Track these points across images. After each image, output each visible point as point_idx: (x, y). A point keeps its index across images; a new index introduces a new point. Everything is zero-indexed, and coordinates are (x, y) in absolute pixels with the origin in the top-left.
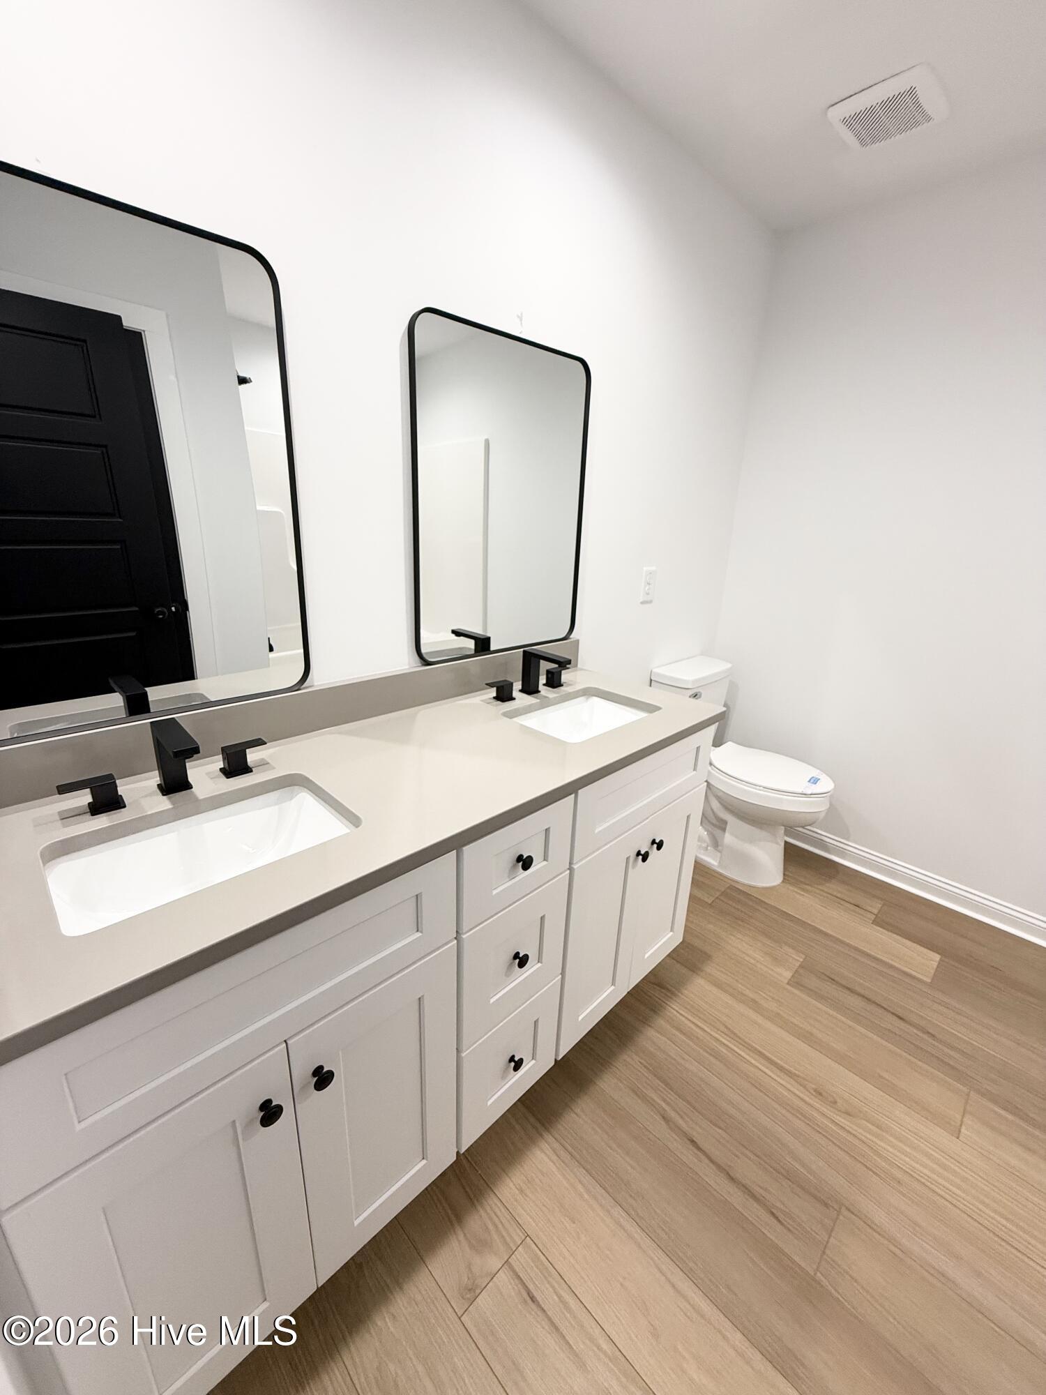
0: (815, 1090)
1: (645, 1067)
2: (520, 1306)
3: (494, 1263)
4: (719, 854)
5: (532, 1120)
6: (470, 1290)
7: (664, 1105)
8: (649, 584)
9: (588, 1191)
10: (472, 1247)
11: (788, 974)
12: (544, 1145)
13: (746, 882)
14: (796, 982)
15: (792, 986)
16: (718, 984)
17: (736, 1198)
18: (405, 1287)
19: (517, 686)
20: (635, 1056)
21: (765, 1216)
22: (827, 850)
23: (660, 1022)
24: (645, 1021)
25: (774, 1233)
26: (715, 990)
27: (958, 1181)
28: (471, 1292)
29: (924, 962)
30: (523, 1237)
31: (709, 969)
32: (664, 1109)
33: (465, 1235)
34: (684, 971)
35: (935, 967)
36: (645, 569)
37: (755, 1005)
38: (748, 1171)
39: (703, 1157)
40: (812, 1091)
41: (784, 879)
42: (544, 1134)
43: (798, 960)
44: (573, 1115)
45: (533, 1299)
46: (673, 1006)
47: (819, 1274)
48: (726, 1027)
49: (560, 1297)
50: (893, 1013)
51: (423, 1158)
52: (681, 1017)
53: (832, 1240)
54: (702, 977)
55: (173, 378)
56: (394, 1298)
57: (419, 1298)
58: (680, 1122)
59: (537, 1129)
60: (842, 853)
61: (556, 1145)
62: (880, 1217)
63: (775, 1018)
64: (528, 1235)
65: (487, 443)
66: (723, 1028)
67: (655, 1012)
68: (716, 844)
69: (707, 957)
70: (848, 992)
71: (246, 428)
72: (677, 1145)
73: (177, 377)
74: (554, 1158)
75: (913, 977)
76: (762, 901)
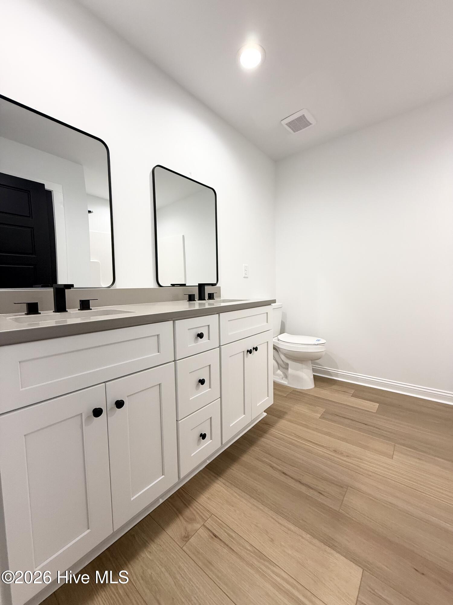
0: (334, 451)
1: (262, 451)
2: (210, 540)
3: (197, 526)
4: (287, 380)
5: (213, 474)
6: (186, 537)
7: (270, 462)
8: (246, 271)
9: (239, 495)
10: (186, 521)
11: (319, 415)
12: (219, 482)
13: (300, 388)
14: (322, 417)
15: (322, 419)
16: (290, 421)
17: (303, 489)
18: (156, 541)
19: (197, 297)
20: (257, 448)
21: (316, 493)
22: (331, 375)
23: (267, 435)
24: (261, 436)
25: (320, 499)
26: (289, 423)
27: (395, 473)
28: (186, 538)
29: (373, 406)
30: (210, 515)
31: (287, 417)
32: (270, 463)
33: (183, 518)
34: (276, 418)
35: (377, 407)
36: (244, 265)
37: (307, 427)
38: (307, 479)
39: (288, 477)
40: (332, 451)
41: (315, 386)
42: (218, 478)
43: (323, 411)
44: (231, 470)
45: (216, 536)
46: (273, 430)
47: (340, 510)
48: (295, 434)
49: (228, 534)
50: (364, 424)
51: (163, 475)
52: (276, 433)
53: (345, 498)
54: (284, 419)
55: (62, 206)
56: (150, 545)
57: (162, 543)
58: (278, 467)
59: (215, 477)
60: (337, 375)
61: (224, 481)
62: (363, 488)
63: (316, 430)
64: (213, 514)
65: (183, 236)
66: (293, 435)
67: (265, 433)
68: (286, 376)
69: (285, 413)
70: (344, 419)
71: (90, 231)
72: (277, 475)
73: (64, 206)
74: (224, 486)
75: (368, 411)
76: (307, 394)
